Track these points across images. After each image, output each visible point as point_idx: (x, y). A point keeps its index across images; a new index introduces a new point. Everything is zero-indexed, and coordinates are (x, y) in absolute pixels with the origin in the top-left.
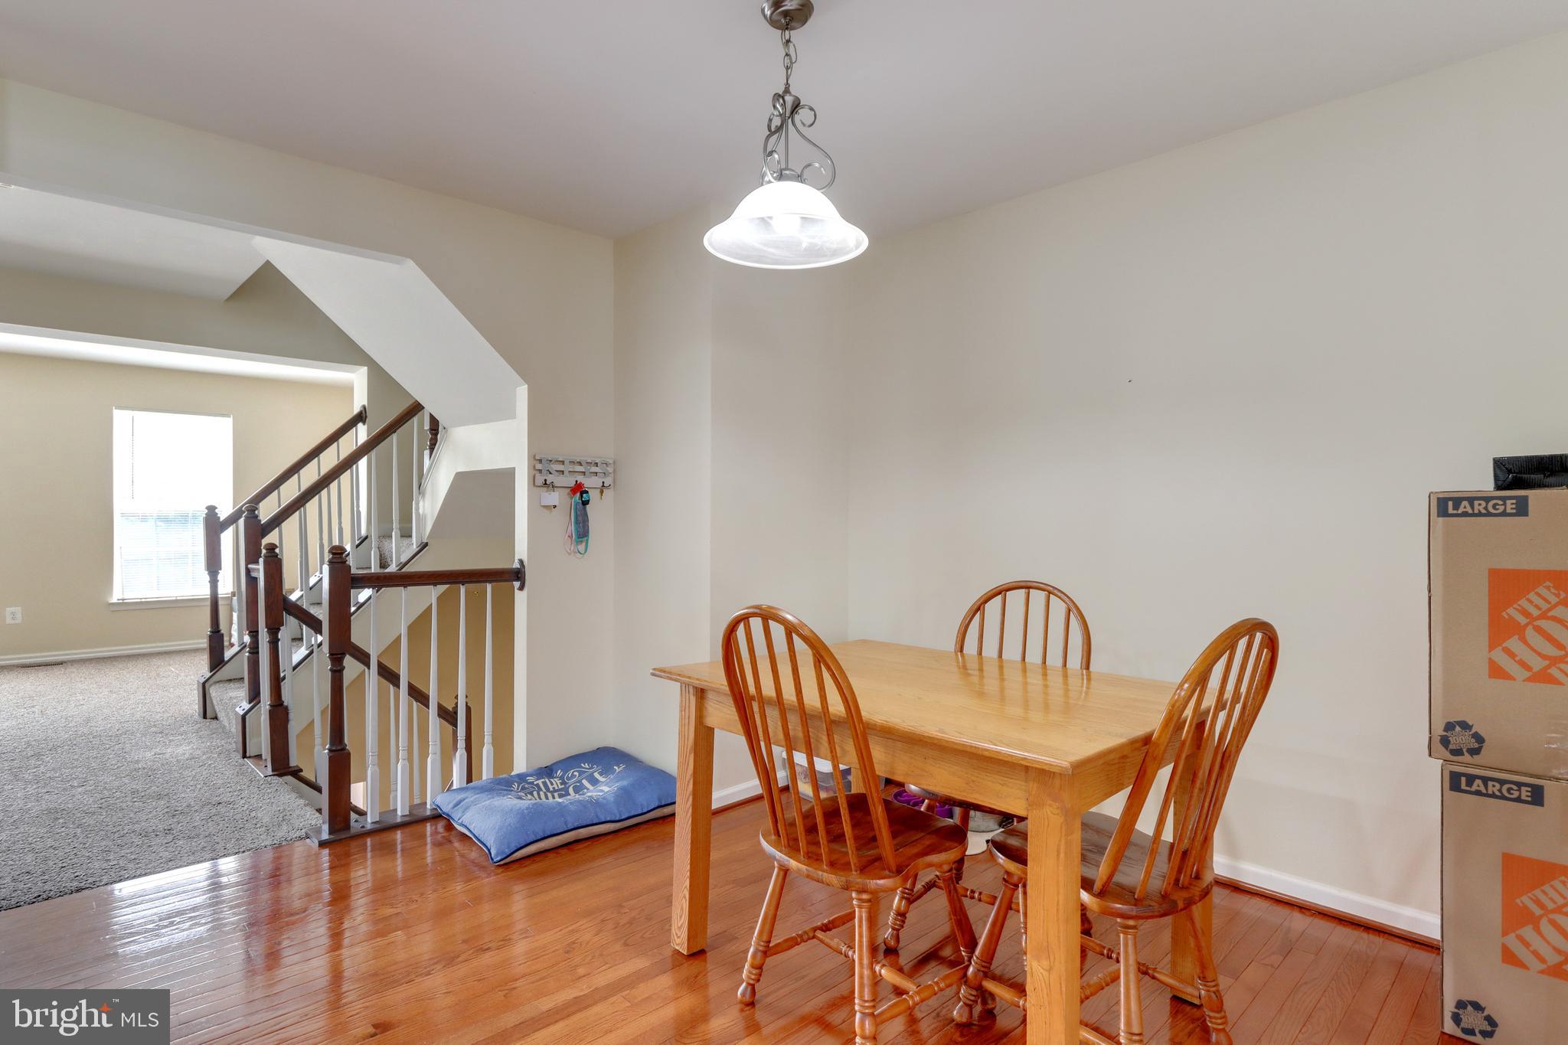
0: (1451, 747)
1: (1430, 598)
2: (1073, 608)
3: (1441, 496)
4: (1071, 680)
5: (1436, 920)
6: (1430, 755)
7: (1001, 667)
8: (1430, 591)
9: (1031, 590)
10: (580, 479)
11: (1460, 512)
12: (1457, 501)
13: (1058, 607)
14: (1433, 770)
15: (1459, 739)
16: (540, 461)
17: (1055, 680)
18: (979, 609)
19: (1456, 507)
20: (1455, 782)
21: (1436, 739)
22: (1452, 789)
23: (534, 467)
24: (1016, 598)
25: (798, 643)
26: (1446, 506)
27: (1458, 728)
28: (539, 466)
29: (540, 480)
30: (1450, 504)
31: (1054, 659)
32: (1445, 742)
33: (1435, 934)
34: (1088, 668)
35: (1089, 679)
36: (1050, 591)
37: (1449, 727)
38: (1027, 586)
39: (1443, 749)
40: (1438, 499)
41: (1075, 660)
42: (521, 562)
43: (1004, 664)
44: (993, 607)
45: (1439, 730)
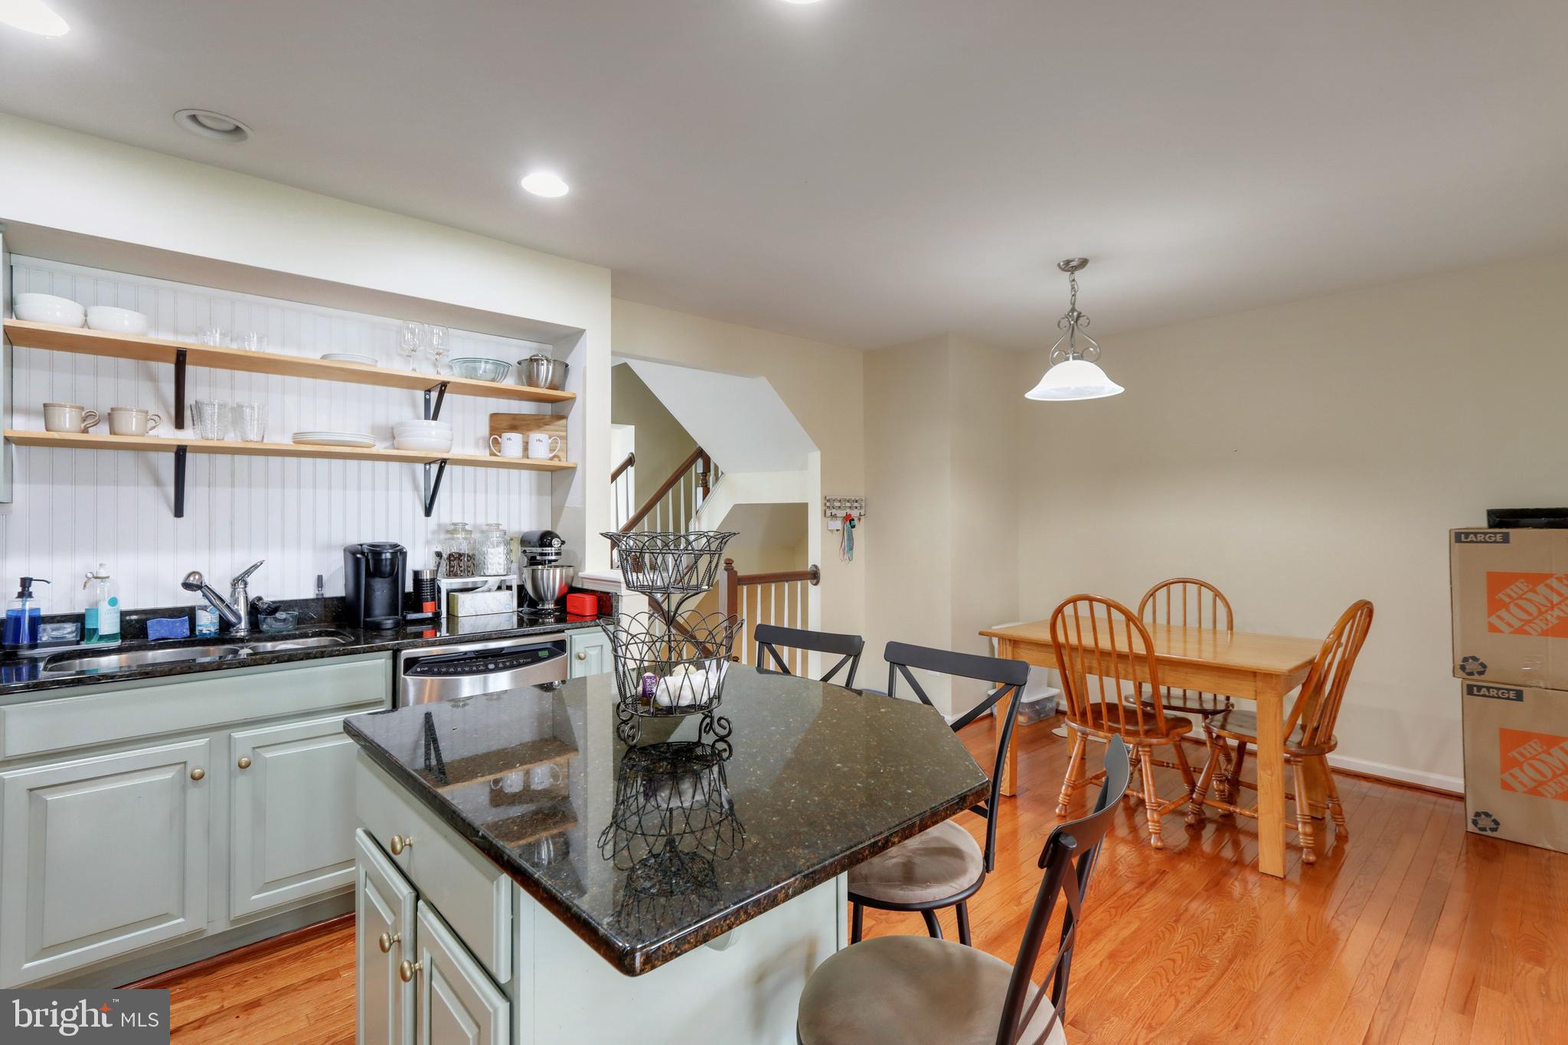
0: (1467, 671)
1: (1451, 588)
2: (1217, 594)
3: (1457, 531)
4: (1218, 636)
5: (1461, 782)
6: (1454, 676)
7: (1169, 631)
8: (1451, 584)
9: (1187, 584)
10: (849, 511)
11: (1469, 540)
12: (1467, 535)
13: (1207, 595)
14: (1456, 685)
15: (1471, 666)
16: (828, 501)
17: (1207, 636)
18: (1152, 595)
19: (1466, 538)
20: (1470, 690)
21: (1458, 667)
22: (1468, 694)
23: (825, 504)
24: (1177, 589)
25: (1117, 615)
26: (1460, 537)
27: (1470, 660)
28: (828, 504)
29: (828, 514)
30: (1463, 535)
31: (1207, 624)
32: (1463, 668)
33: (1461, 790)
34: (1232, 629)
35: (1232, 634)
36: (1201, 584)
37: (1465, 660)
38: (1185, 582)
39: (1462, 672)
40: (1456, 533)
41: (1222, 625)
42: (816, 566)
43: (1171, 630)
44: (1161, 594)
45: (1459, 662)
